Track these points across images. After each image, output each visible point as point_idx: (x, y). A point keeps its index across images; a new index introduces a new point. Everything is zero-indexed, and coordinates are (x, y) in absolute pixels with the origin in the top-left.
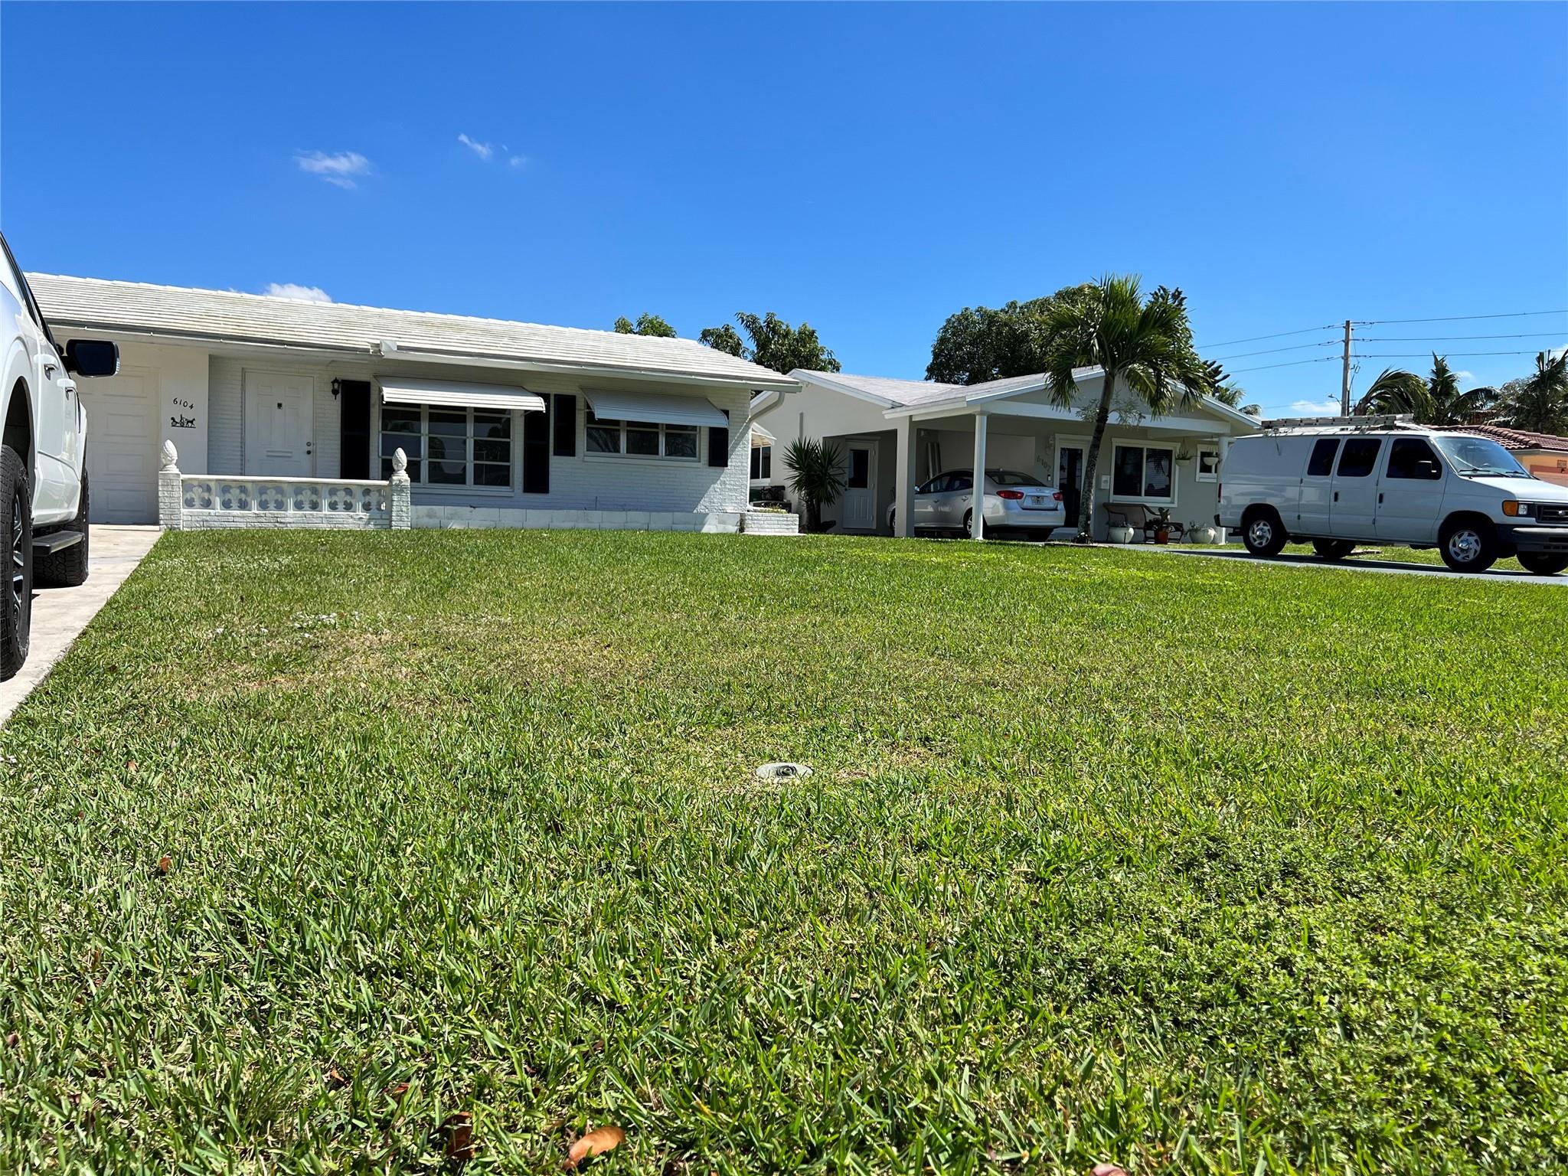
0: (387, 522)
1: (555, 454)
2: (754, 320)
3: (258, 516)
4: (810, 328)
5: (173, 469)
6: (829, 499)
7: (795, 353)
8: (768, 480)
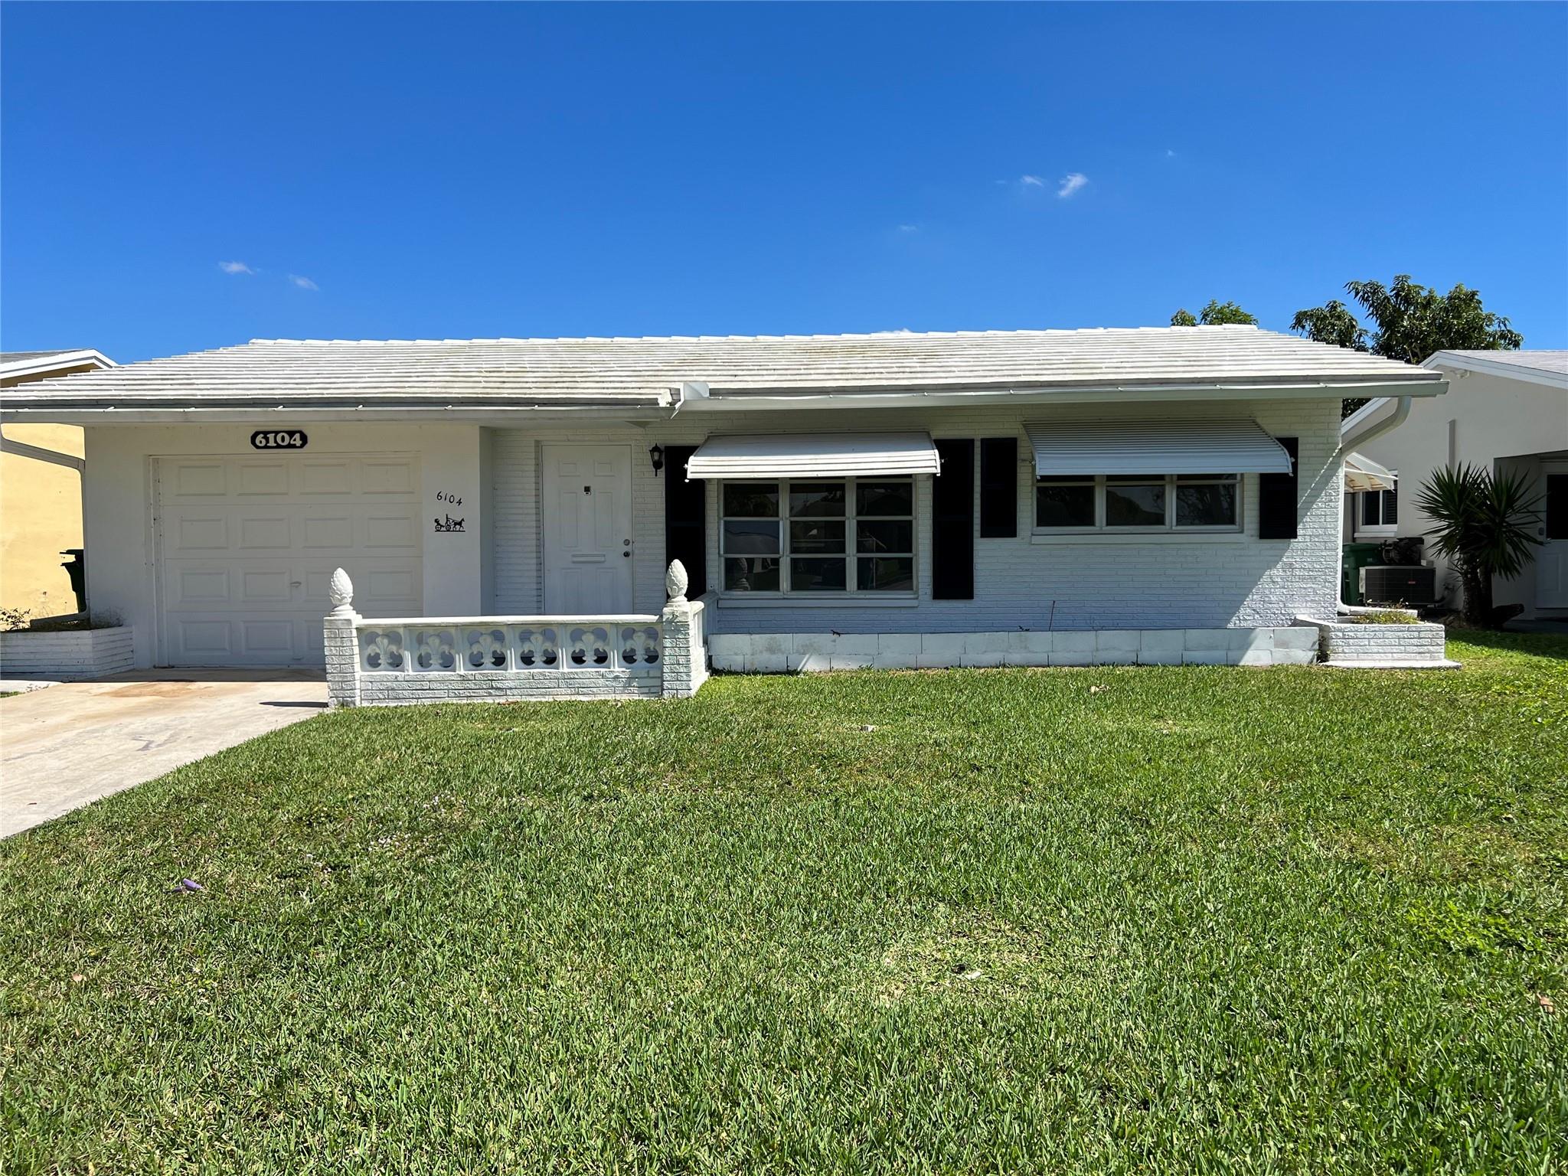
0: (657, 682)
1: (983, 536)
2: (1375, 289)
3: (464, 678)
4: (1467, 288)
5: (346, 612)
6: (1509, 567)
7: (1443, 329)
8: (1393, 527)
